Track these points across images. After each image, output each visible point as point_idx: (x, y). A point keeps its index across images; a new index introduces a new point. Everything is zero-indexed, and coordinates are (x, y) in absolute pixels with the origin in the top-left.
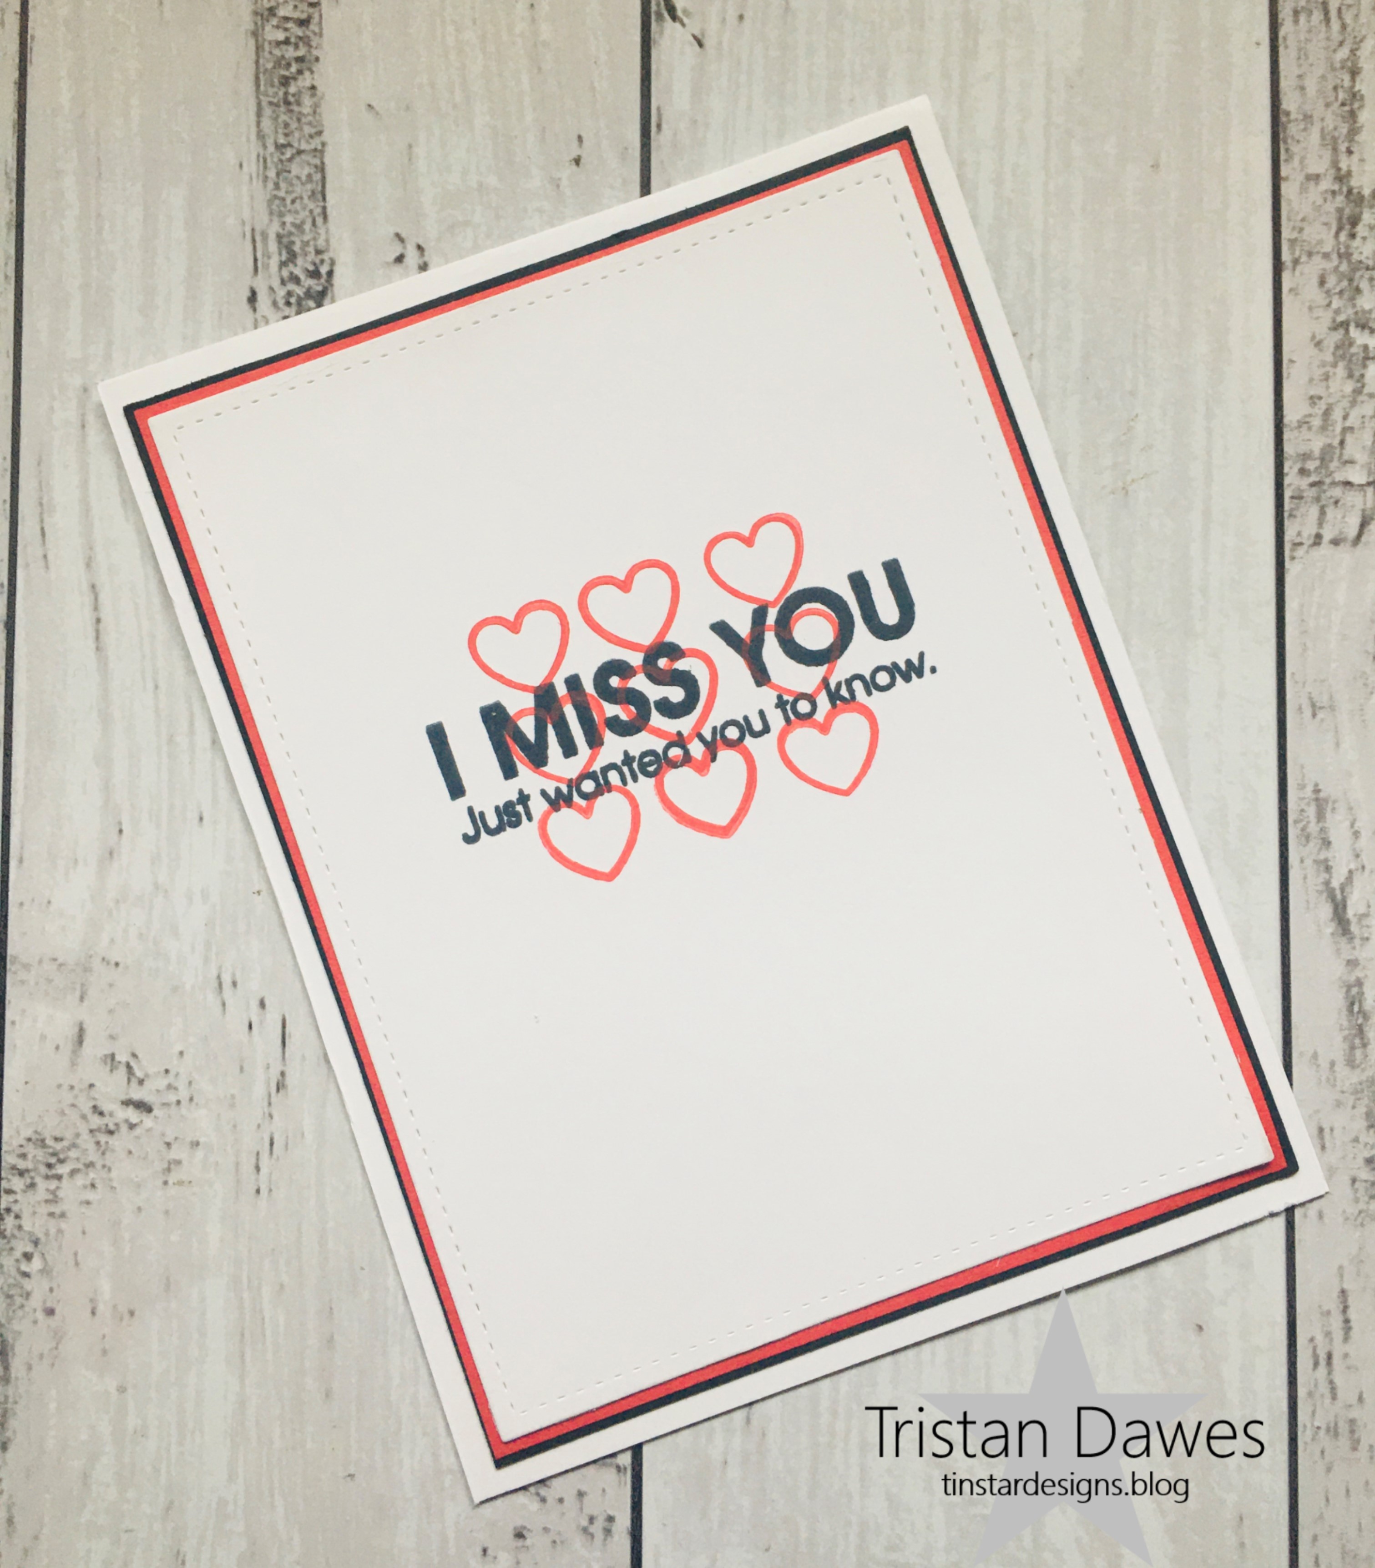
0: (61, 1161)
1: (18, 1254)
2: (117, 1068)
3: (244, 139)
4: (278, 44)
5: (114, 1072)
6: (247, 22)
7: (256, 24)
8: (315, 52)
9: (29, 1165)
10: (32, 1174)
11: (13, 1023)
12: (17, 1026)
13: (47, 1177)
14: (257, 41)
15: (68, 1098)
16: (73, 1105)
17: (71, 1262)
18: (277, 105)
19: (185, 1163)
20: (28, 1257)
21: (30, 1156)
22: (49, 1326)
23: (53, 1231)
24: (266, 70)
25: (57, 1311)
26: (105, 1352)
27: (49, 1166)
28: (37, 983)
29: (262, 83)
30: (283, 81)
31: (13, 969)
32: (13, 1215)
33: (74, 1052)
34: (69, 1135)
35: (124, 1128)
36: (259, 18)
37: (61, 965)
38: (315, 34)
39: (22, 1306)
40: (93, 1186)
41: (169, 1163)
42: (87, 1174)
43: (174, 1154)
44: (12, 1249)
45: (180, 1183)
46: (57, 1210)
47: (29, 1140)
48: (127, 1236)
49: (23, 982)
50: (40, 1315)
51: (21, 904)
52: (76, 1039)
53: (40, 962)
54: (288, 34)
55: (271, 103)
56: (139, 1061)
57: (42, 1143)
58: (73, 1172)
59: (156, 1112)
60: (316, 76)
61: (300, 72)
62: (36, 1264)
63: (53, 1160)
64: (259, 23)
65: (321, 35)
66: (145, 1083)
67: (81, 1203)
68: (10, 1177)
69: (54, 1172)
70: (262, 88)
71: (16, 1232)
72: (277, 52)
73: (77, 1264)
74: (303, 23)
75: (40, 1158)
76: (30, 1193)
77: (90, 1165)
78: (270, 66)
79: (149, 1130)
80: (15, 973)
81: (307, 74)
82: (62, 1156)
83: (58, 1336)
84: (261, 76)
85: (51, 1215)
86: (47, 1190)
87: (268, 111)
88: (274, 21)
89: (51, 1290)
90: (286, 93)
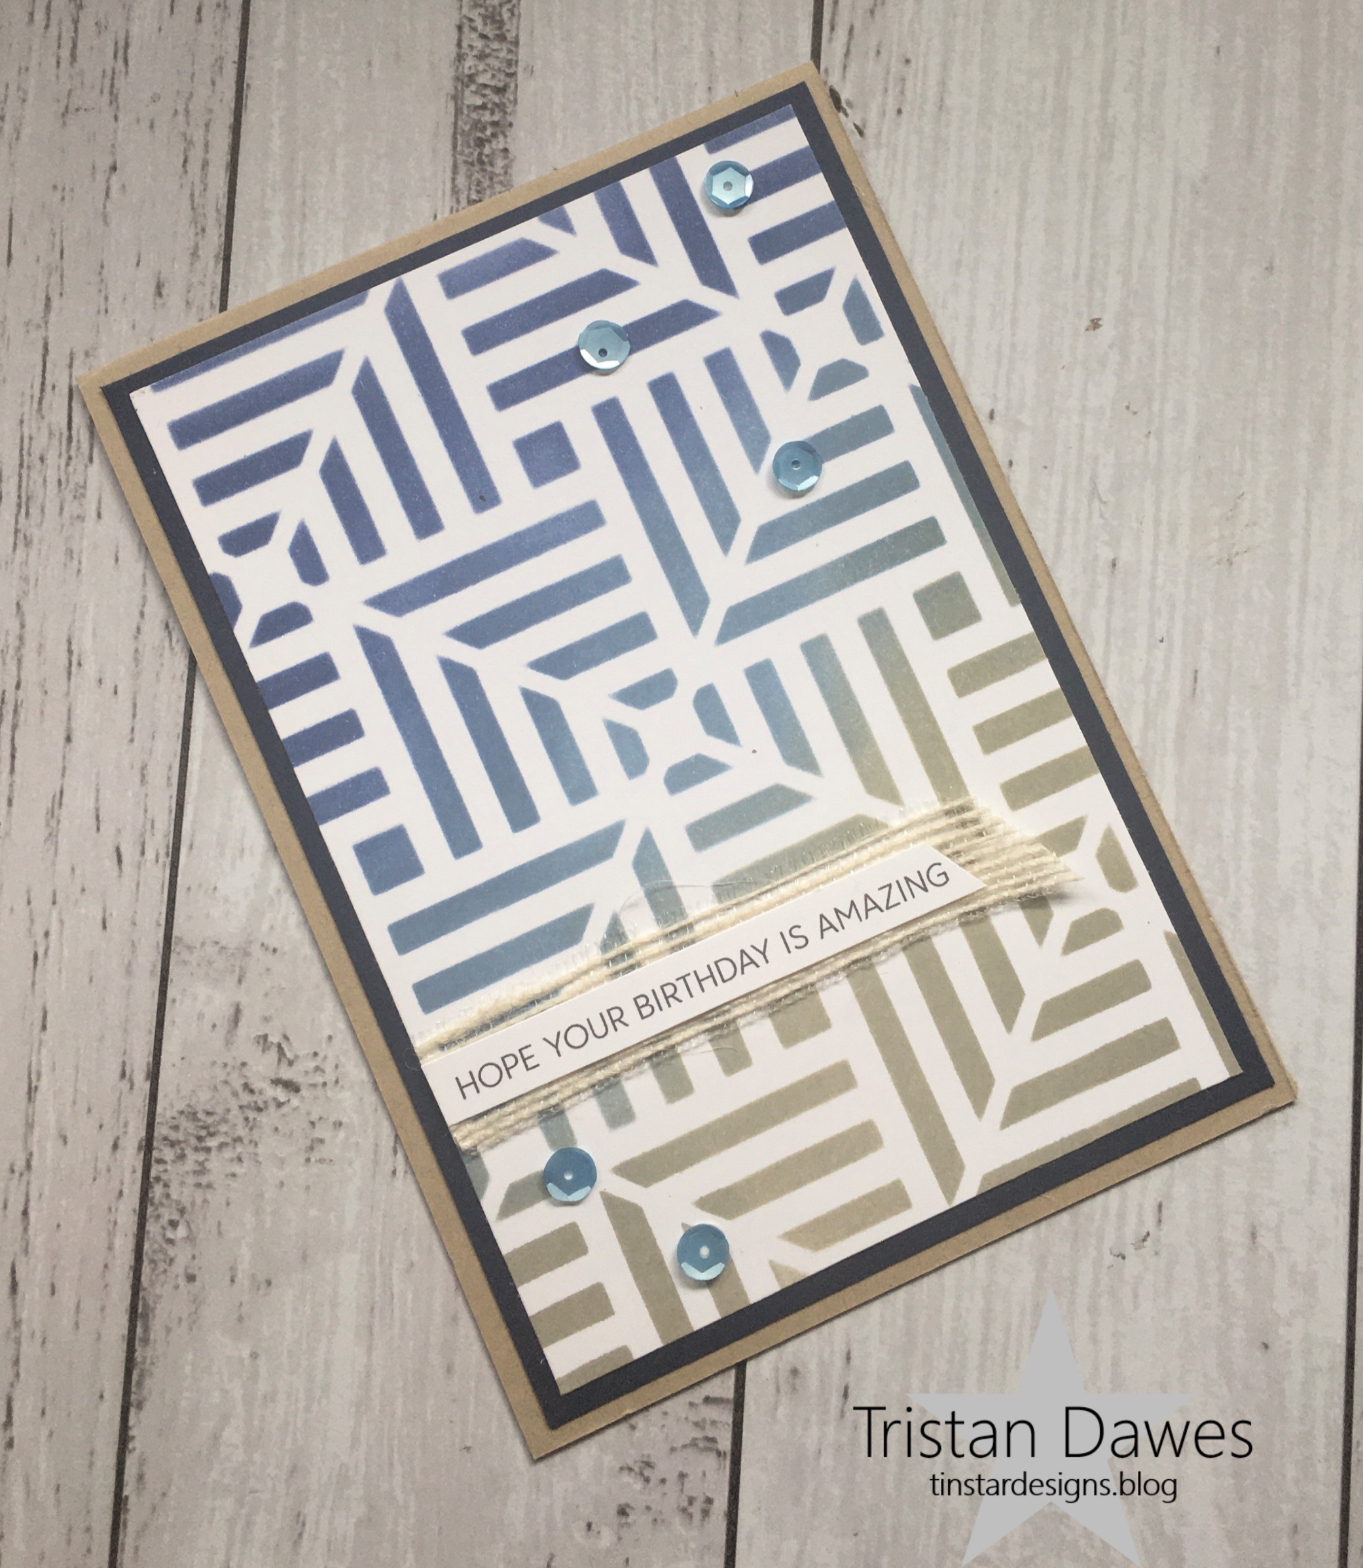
0: (211, 1135)
1: (164, 1221)
2: (269, 1049)
3: (440, 193)
4: (476, 108)
5: (267, 1052)
6: (448, 86)
7: (456, 88)
8: (509, 119)
9: (180, 1136)
10: (183, 1145)
11: (174, 1001)
12: (177, 1004)
13: (196, 1149)
14: (456, 104)
15: (220, 1074)
16: (226, 1082)
17: (214, 1229)
18: (472, 164)
19: (327, 1140)
20: (174, 1224)
21: (182, 1128)
22: (189, 1292)
23: (199, 1201)
24: (464, 131)
25: (197, 1279)
26: (240, 1319)
27: (200, 1139)
28: (199, 965)
29: (459, 143)
30: (478, 142)
31: (178, 950)
32: (161, 1183)
33: (229, 1032)
34: (220, 1110)
35: (272, 1108)
36: (460, 84)
37: (223, 948)
38: (510, 101)
39: (165, 1271)
40: (240, 1159)
41: (313, 1141)
42: (234, 1148)
43: (318, 1133)
44: (158, 1217)
45: (321, 1161)
46: (204, 1180)
47: (182, 1113)
48: (269, 1209)
49: (185, 963)
50: (182, 1281)
51: (189, 889)
52: (232, 1018)
53: (203, 944)
54: (485, 100)
55: (465, 162)
56: (291, 1044)
57: (193, 1116)
58: (222, 1146)
59: (304, 1092)
60: (509, 140)
61: (494, 135)
62: (181, 1232)
63: (203, 1133)
64: (459, 88)
65: (515, 102)
66: (295, 1064)
67: (227, 1176)
68: (162, 1147)
69: (203, 1144)
70: (459, 148)
71: (164, 1201)
72: (474, 116)
73: (220, 1233)
74: (500, 91)
75: (190, 1131)
76: (180, 1163)
77: (239, 1140)
78: (467, 128)
79: (296, 1109)
80: (179, 953)
81: (501, 138)
82: (212, 1130)
83: (197, 1302)
84: (458, 136)
85: (199, 1185)
86: (197, 1162)
87: (463, 169)
88: (473, 88)
89: (194, 1257)
90: (480, 154)
